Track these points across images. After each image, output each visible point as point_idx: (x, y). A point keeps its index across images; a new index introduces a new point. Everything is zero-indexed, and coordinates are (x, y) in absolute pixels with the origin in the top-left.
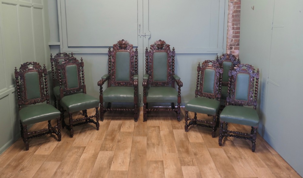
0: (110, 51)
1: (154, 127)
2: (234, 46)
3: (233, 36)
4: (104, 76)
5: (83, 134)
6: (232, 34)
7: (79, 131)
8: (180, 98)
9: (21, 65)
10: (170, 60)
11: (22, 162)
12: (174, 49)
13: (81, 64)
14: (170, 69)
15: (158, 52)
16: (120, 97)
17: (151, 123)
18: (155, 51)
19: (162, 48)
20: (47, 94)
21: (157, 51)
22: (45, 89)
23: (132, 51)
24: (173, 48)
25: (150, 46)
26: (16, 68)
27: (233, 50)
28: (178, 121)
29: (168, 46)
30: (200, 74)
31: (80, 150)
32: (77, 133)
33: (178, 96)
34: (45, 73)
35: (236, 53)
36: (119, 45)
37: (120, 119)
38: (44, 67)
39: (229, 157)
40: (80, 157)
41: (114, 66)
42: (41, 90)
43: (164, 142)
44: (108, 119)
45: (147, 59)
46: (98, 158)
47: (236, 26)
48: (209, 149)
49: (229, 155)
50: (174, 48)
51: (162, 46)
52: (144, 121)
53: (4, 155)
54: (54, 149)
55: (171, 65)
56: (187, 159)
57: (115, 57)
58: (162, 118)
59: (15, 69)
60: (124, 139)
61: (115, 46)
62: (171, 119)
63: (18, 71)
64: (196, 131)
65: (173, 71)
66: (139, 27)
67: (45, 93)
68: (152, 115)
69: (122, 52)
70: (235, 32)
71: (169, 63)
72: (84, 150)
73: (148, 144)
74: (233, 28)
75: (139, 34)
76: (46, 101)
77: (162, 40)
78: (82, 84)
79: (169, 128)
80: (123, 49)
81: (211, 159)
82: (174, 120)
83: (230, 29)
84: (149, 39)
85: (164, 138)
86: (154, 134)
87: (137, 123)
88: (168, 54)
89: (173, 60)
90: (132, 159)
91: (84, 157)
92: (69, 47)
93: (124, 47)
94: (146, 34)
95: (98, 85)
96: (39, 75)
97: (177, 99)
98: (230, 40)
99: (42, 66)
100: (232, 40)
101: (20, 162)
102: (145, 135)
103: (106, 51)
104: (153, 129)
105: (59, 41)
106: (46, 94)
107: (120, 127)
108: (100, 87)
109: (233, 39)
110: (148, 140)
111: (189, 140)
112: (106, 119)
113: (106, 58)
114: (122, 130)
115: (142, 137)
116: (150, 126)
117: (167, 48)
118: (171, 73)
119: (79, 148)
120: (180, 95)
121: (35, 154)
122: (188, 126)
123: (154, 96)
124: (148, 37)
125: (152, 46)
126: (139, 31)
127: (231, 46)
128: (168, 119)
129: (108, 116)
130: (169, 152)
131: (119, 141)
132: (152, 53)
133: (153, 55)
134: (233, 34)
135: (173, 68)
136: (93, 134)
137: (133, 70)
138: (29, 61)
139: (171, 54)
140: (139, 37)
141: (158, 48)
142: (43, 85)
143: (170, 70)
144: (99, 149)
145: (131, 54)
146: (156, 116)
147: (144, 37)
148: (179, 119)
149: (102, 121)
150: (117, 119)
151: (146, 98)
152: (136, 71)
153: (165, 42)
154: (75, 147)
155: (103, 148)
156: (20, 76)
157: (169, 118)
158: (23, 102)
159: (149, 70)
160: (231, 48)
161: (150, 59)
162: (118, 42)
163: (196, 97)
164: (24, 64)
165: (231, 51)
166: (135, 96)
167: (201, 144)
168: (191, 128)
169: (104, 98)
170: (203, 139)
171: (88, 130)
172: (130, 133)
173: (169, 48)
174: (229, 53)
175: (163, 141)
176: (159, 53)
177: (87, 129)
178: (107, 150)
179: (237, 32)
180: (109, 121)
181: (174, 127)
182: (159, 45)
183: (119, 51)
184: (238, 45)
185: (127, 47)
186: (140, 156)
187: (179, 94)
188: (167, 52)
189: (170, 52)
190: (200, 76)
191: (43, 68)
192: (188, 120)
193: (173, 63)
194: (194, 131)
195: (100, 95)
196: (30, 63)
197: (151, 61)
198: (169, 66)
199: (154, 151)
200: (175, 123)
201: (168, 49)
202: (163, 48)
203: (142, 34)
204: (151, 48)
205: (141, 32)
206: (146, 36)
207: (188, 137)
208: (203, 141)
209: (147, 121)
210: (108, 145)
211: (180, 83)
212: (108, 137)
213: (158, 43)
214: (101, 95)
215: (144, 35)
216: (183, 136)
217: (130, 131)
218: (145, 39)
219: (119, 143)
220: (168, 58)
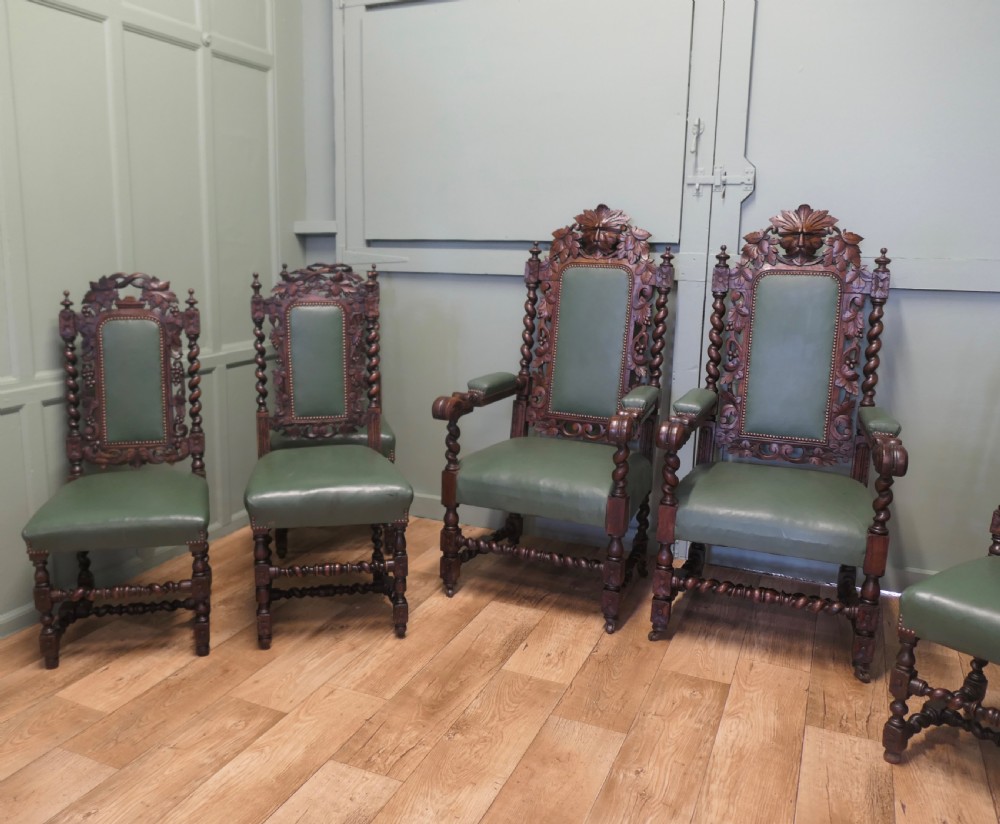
0: (534, 265)
1: (698, 684)
4: (483, 378)
5: (324, 641)
7: (318, 624)
8: (886, 543)
9: (92, 284)
10: (853, 319)
12: (883, 262)
13: (365, 308)
14: (849, 373)
15: (787, 272)
17: (691, 654)
18: (767, 267)
19: (809, 254)
20: (197, 428)
21: (780, 266)
22: (188, 406)
23: (643, 266)
24: (879, 255)
25: (746, 239)
26: (67, 294)
28: (856, 675)
29: (852, 242)
31: (247, 724)
32: (302, 631)
33: (871, 531)
34: (192, 328)
36: (580, 234)
37: (535, 601)
38: (192, 303)
40: (216, 770)
41: (548, 338)
42: (169, 406)
43: (715, 803)
44: (482, 590)
45: (721, 312)
50: (884, 252)
51: (814, 240)
52: (651, 639)
55: (857, 350)
57: (556, 294)
58: (762, 638)
59: (63, 298)
61: (561, 235)
62: (818, 659)
63: (77, 308)
64: (965, 772)
65: (868, 389)
66: (692, 139)
67: (188, 421)
68: (714, 609)
69: (593, 270)
71: (848, 338)
72: (260, 734)
73: (610, 785)
75: (689, 178)
76: (190, 459)
77: (816, 207)
78: (365, 402)
79: (781, 713)
80: (599, 255)
82: (832, 665)
84: (746, 201)
85: (724, 773)
86: (680, 728)
87: (611, 640)
88: (844, 288)
89: (874, 321)
91: (234, 773)
92: (370, 243)
93: (606, 241)
94: (730, 179)
95: (438, 414)
96: (165, 335)
97: (863, 546)
99: (182, 297)
102: (627, 723)
103: (517, 262)
104: (687, 693)
105: (334, 217)
106: (190, 427)
107: (516, 640)
108: (449, 427)
110: (624, 754)
112: (472, 588)
113: (516, 300)
114: (512, 664)
115: (601, 730)
116: (677, 675)
117: (841, 249)
118: (858, 395)
119: (251, 710)
120: (882, 523)
121: (61, 693)
122: (909, 729)
124: (737, 194)
125: (755, 240)
128: (801, 654)
131: (459, 727)
132: (747, 279)
133: (752, 288)
135: (870, 371)
136: (366, 653)
137: (639, 364)
138: (128, 272)
139: (860, 288)
140: (690, 192)
141: (791, 253)
142: (182, 383)
143: (851, 379)
144: (334, 749)
145: (638, 280)
146: (734, 625)
147: (717, 195)
148: (866, 666)
149: (450, 596)
150: (521, 600)
151: (674, 515)
152: (653, 368)
153: (832, 221)
154: (239, 701)
155: (358, 748)
156: (84, 335)
157: (808, 648)
158: (87, 448)
159: (727, 369)
161: (738, 312)
162: (580, 218)
163: (991, 553)
164: (103, 280)
166: (612, 495)
168: (929, 743)
169: (460, 485)
171: (361, 626)
172: (544, 688)
173: (856, 255)
175: (714, 787)
176: (789, 278)
177: (358, 622)
178: (368, 765)
180: (484, 599)
181: (819, 713)
182: (794, 233)
183: (578, 265)
185: (618, 242)
187: (877, 522)
188: (839, 277)
189: (859, 274)
191: (183, 307)
192: (908, 696)
193: (873, 338)
194: (949, 768)
195: (447, 469)
196: (129, 280)
197: (738, 325)
198: (844, 358)
200: (837, 683)
201: (846, 257)
202: (820, 252)
203: (709, 179)
204: (746, 253)
205: (700, 169)
206: (729, 189)
207: (897, 805)
209: (675, 640)
210: (393, 737)
211: (890, 451)
212: (420, 691)
213: (789, 226)
214: (452, 467)
215: (718, 183)
216: (862, 791)
217: (553, 679)
218: (724, 202)
219: (458, 736)
220: (841, 313)
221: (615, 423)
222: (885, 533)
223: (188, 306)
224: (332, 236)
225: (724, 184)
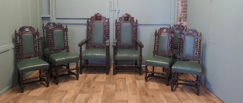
0: (88, 22)
1: (121, 78)
2: (183, 19)
3: (182, 11)
4: (83, 40)
5: (66, 83)
6: (181, 9)
7: (64, 81)
8: (142, 56)
9: (20, 28)
10: (134, 29)
11: (18, 101)
12: (137, 21)
13: (66, 30)
14: (134, 36)
15: (125, 22)
16: (95, 56)
17: (118, 76)
18: (122, 22)
19: (128, 20)
20: (39, 51)
21: (124, 22)
22: (38, 48)
23: (105, 22)
25: (119, 18)
26: (16, 30)
27: (182, 22)
28: (140, 75)
29: (133, 18)
30: (157, 38)
31: (63, 93)
32: (62, 82)
33: (140, 55)
34: (38, 35)
35: (184, 24)
36: (95, 18)
37: (95, 73)
38: (38, 31)
39: (179, 99)
40: (63, 98)
41: (90, 33)
42: (34, 48)
43: (129, 89)
44: (86, 73)
45: (116, 28)
46: (77, 98)
47: (184, 4)
48: (163, 93)
49: (179, 97)
50: (137, 19)
51: (128, 18)
52: (113, 75)
53: (4, 96)
54: (43, 92)
55: (135, 33)
56: (146, 99)
57: (92, 27)
58: (127, 73)
59: (15, 31)
60: (97, 86)
61: (92, 18)
62: (135, 74)
63: (18, 32)
64: (154, 81)
65: (136, 38)
66: (110, 4)
67: (38, 50)
68: (120, 70)
69: (97, 23)
70: (184, 8)
71: (133, 31)
72: (66, 93)
73: (116, 89)
74: (182, 5)
75: (110, 9)
76: (38, 57)
77: (128, 14)
78: (66, 45)
79: (132, 79)
80: (98, 21)
81: (165, 99)
82: (137, 74)
83: (180, 5)
84: (118, 13)
85: (128, 86)
86: (121, 83)
87: (108, 76)
88: (133, 24)
89: (136, 29)
90: (104, 99)
91: (66, 97)
92: (57, 19)
93: (99, 19)
94: (116, 9)
95: (79, 46)
96: (33, 36)
97: (139, 57)
98: (180, 14)
99: (36, 29)
100: (181, 14)
101: (16, 100)
102: (115, 83)
103: (85, 22)
104: (121, 80)
105: (49, 14)
106: (38, 51)
107: (95, 78)
108: (80, 48)
109: (182, 14)
110: (116, 87)
111: (148, 87)
112: (84, 73)
113: (85, 28)
114: (96, 80)
115: (112, 85)
116: (118, 78)
117: (132, 19)
118: (135, 39)
119: (62, 91)
120: (141, 54)
121: (28, 95)
122: (148, 78)
123: (122, 55)
124: (117, 12)
125: (120, 18)
126: (110, 7)
127: (180, 19)
128: (133, 74)
129: (86, 71)
130: (133, 95)
131: (94, 88)
132: (120, 24)
133: (121, 25)
134: (182, 9)
135: (136, 35)
136: (74, 83)
137: (105, 36)
138: (26, 26)
139: (134, 24)
140: (110, 11)
141: (125, 20)
142: (36, 44)
143: (134, 37)
144: (78, 93)
145: (104, 24)
146: (123, 72)
147: (114, 12)
148: (141, 73)
149: (81, 74)
150: (93, 73)
151: (115, 57)
152: (108, 37)
153: (130, 16)
154: (59, 91)
155: (81, 92)
156: (19, 37)
157: (133, 73)
158: (20, 56)
159: (118, 36)
160: (181, 21)
161: (119, 28)
162: (95, 15)
163: (153, 56)
164: (22, 27)
165: (180, 23)
166: (106, 55)
167: (157, 90)
168: (150, 79)
169: (83, 57)
170: (159, 87)
171: (70, 80)
172: (102, 82)
174: (179, 24)
175: (128, 87)
177: (69, 79)
178: (84, 93)
179: (185, 8)
180: (87, 74)
181: (137, 79)
182: (125, 17)
183: (95, 22)
184: (186, 18)
185: (101, 19)
186: (110, 97)
187: (140, 54)
188: (132, 23)
189: (134, 22)
190: (157, 40)
191: (36, 31)
192: (147, 73)
193: (136, 31)
194: (152, 81)
195: (80, 54)
196: (27, 27)
197: (119, 30)
198: (133, 34)
199: (121, 94)
200: (138, 76)
201: (132, 20)
202: (129, 20)
203: (113, 9)
204: (119, 20)
207: (148, 85)
208: (159, 88)
209: (116, 75)
210: (85, 90)
211: (141, 45)
212: (85, 85)
213: (125, 16)
214: (81, 54)
215: (114, 10)
216: (144, 85)
217: (103, 81)
219: (94, 89)
220: (132, 28)
221: (107, 44)
222: (142, 55)
223: (37, 31)
224: (50, 17)
225: (115, 10)
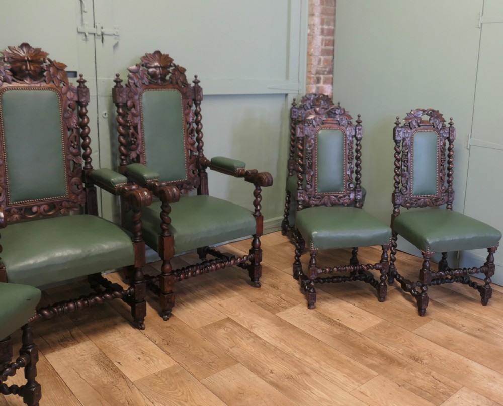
2: (324, 74)
3: (322, 50)
6: (320, 44)
10: (189, 113)
12: (196, 82)
14: (191, 141)
15: (154, 89)
19: (164, 79)
21: (151, 86)
23: (65, 88)
24: (194, 79)
25: (129, 70)
27: (321, 85)
29: (181, 71)
35: (328, 90)
36: (9, 66)
45: (123, 115)
50: (196, 77)
51: (165, 70)
55: (193, 129)
62: (233, 288)
65: (200, 149)
70: (326, 40)
71: (189, 123)
74: (323, 31)
75: (80, 28)
77: (163, 52)
80: (29, 81)
82: (241, 288)
83: (317, 31)
84: (116, 46)
89: (198, 113)
93: (35, 71)
94: (105, 30)
98: (317, 59)
100: (320, 61)
109: (322, 58)
117: (179, 76)
118: (196, 152)
124: (111, 41)
125: (134, 70)
127: (318, 76)
132: (135, 95)
133: (139, 99)
134: (322, 45)
135: (199, 140)
137: (75, 155)
139: (190, 96)
140: (80, 37)
141: (155, 78)
143: (193, 145)
145: (65, 98)
147: (99, 41)
153: (171, 60)
159: (131, 149)
160: (318, 81)
161: (133, 115)
162: (6, 53)
165: (318, 88)
173: (185, 79)
174: (314, 91)
176: (157, 91)
179: (329, 41)
182: (156, 67)
183: (13, 89)
184: (331, 72)
185: (42, 71)
188: (180, 90)
189: (188, 88)
193: (198, 122)
198: (189, 133)
201: (180, 80)
202: (168, 78)
203: (94, 31)
204: (130, 79)
205: (85, 22)
206: (105, 37)
215: (99, 33)
218: (103, 45)
220: (184, 110)
225: (102, 34)
